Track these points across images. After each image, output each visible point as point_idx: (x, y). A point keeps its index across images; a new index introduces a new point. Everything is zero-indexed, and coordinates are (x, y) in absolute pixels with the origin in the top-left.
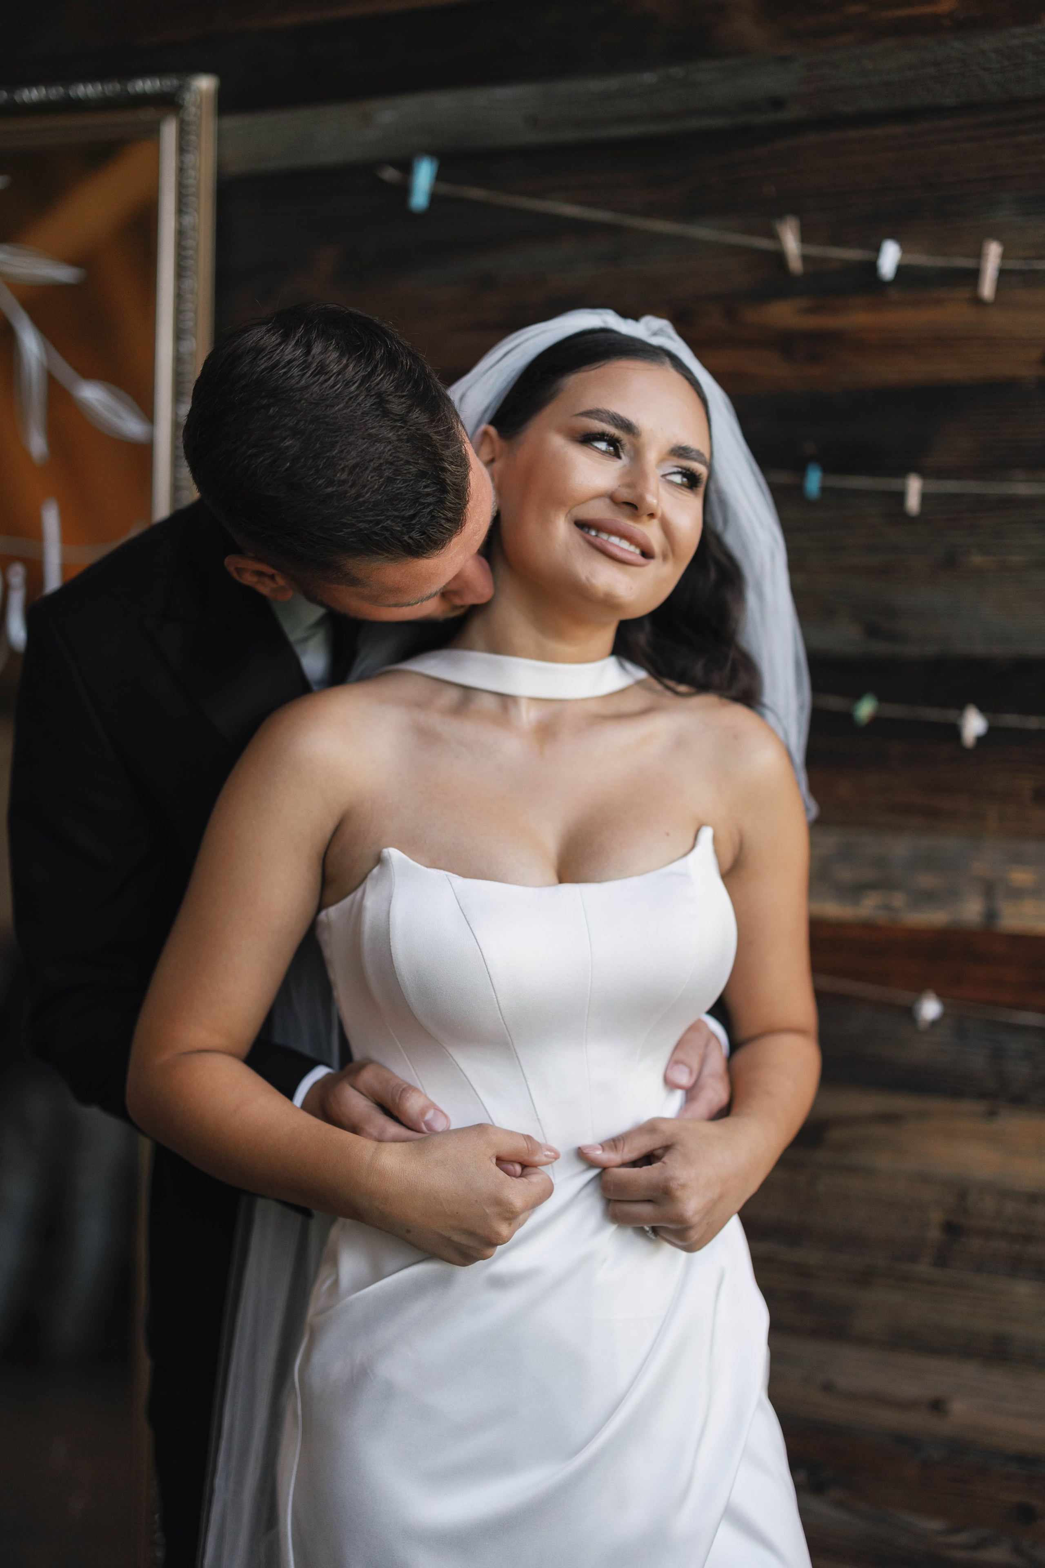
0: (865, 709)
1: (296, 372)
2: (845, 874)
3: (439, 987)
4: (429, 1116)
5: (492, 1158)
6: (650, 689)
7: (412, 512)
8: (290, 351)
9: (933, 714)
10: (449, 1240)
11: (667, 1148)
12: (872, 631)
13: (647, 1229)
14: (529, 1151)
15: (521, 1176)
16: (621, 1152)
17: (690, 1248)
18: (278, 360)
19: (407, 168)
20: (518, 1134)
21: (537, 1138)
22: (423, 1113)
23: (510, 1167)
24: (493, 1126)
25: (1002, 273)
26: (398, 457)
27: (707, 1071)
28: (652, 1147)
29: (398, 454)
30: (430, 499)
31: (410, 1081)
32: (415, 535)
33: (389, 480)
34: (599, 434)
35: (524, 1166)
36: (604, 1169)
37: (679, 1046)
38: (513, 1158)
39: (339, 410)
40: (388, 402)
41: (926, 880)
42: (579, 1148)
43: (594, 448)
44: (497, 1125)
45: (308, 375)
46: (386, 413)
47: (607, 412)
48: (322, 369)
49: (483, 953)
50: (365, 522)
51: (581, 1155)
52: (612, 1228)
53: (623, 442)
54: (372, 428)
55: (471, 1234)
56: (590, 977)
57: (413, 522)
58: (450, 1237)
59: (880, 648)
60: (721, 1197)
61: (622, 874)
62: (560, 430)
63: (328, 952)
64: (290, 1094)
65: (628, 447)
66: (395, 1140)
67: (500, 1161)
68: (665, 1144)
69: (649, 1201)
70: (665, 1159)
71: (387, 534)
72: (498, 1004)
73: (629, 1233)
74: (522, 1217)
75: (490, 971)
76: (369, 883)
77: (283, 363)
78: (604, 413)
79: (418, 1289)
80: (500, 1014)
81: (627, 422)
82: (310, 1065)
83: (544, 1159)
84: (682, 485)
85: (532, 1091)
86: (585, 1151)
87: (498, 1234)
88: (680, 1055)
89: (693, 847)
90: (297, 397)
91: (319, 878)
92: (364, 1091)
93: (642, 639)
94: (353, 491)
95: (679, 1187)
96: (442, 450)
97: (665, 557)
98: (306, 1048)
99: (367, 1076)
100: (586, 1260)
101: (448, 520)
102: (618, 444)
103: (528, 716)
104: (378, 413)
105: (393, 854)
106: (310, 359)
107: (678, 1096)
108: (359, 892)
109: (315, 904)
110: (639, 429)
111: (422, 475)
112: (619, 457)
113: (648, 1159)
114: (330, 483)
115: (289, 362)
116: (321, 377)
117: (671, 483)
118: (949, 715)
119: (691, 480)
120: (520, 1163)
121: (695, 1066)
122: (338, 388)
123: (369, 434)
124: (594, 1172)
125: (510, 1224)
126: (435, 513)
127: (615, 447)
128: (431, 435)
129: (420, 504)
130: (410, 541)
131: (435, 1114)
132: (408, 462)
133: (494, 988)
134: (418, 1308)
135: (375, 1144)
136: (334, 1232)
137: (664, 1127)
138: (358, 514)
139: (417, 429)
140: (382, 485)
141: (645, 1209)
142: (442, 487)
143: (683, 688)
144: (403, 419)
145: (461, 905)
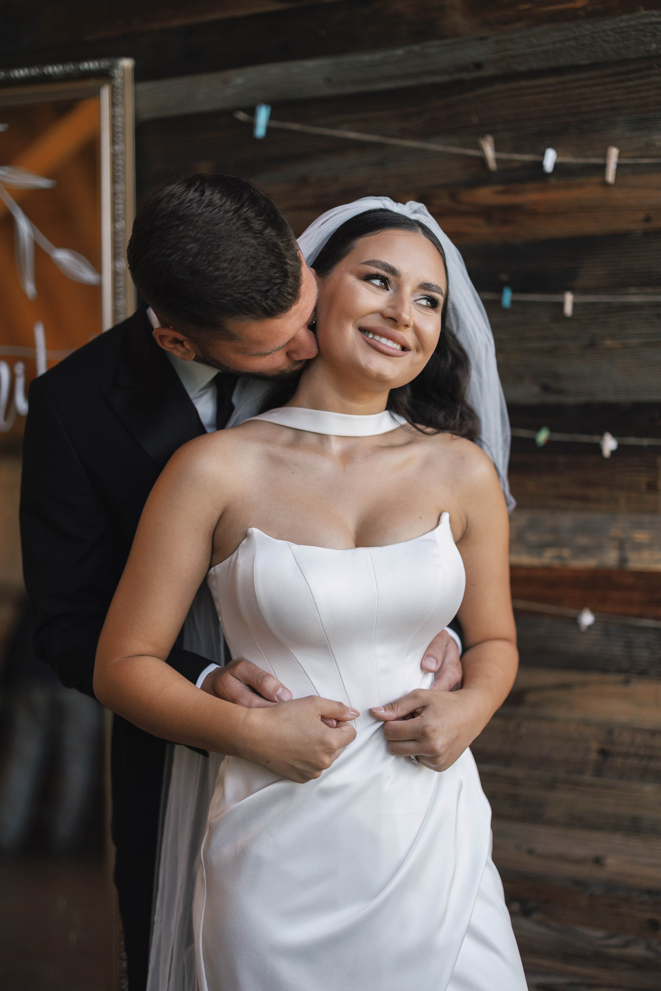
0: (543, 436)
1: (195, 205)
2: (532, 538)
3: (284, 611)
4: (279, 692)
5: (319, 716)
6: (409, 431)
7: (267, 288)
8: (192, 195)
9: (585, 438)
10: (293, 767)
11: (424, 707)
12: (546, 388)
13: (413, 758)
14: (341, 712)
15: (336, 727)
16: (396, 711)
17: (439, 769)
18: (184, 199)
19: (252, 112)
20: (334, 701)
21: (346, 704)
22: (276, 690)
23: (330, 722)
24: (319, 697)
25: (619, 166)
26: (258, 254)
27: (447, 661)
28: (415, 707)
29: (258, 253)
30: (278, 281)
31: (266, 670)
32: (269, 302)
33: (253, 268)
34: (375, 275)
35: (338, 721)
36: (386, 721)
37: (430, 646)
38: (332, 716)
39: (222, 227)
40: (252, 223)
41: (583, 540)
42: (371, 709)
43: (372, 284)
44: (321, 696)
45: (202, 207)
46: (250, 229)
47: (380, 262)
48: (210, 204)
49: (312, 590)
50: (239, 293)
51: (372, 714)
52: (392, 758)
53: (390, 280)
54: (242, 237)
55: (307, 763)
56: (377, 604)
57: (268, 294)
58: (294, 765)
59: (550, 399)
60: (458, 737)
61: (395, 541)
62: (351, 273)
63: (215, 594)
64: (194, 681)
65: (393, 283)
66: (259, 707)
67: (324, 718)
68: (423, 705)
69: (413, 740)
70: (422, 714)
71: (252, 301)
72: (321, 621)
73: (402, 760)
74: (337, 752)
75: (316, 601)
76: (240, 549)
77: (186, 201)
78: (378, 263)
79: (274, 799)
80: (322, 627)
81: (392, 268)
82: (207, 663)
83: (350, 717)
84: (427, 306)
85: (342, 675)
86: (374, 711)
87: (323, 762)
88: (431, 652)
89: (438, 524)
90: (197, 219)
91: (210, 548)
92: (239, 677)
93: (404, 399)
94: (231, 274)
95: (431, 731)
96: (285, 252)
97: (418, 350)
98: (203, 653)
99: (241, 669)
100: (377, 778)
101: (290, 294)
102: (387, 281)
103: (336, 447)
104: (246, 228)
105: (255, 531)
106: (203, 198)
107: (430, 676)
108: (234, 555)
109: (208, 563)
110: (400, 273)
111: (273, 266)
112: (388, 290)
113: (413, 714)
114: (217, 269)
115: (191, 200)
116: (210, 208)
117: (420, 305)
118: (595, 439)
119: (433, 303)
120: (336, 720)
121: (440, 658)
122: (221, 215)
123: (241, 241)
124: (380, 724)
125: (330, 756)
126: (282, 289)
127: (385, 283)
128: (278, 243)
129: (272, 284)
130: (266, 306)
131: (283, 691)
132: (264, 258)
133: (318, 612)
134: (275, 811)
135: (247, 709)
136: (223, 766)
137: (422, 695)
138: (234, 288)
139: (270, 239)
140: (248, 271)
141: (411, 745)
142: (285, 274)
143: (429, 430)
144: (261, 233)
145: (297, 561)
